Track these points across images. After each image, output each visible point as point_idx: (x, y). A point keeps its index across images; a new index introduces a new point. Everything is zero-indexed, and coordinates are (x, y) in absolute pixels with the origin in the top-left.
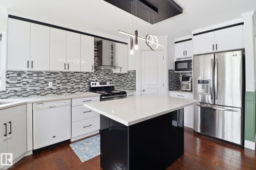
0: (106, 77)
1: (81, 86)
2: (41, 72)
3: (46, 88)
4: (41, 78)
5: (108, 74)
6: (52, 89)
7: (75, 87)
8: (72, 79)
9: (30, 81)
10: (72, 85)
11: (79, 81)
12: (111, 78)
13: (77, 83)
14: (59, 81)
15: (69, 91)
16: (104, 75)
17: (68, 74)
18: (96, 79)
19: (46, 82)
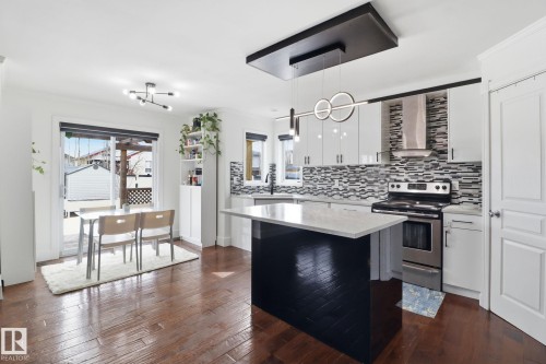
0: (432, 172)
1: (376, 189)
2: (328, 168)
3: (332, 188)
4: (329, 175)
5: (436, 165)
6: (338, 190)
7: (366, 189)
8: (363, 177)
9: (319, 178)
10: (362, 185)
11: (373, 179)
13: (371, 183)
14: (345, 180)
15: (358, 194)
16: (427, 169)
17: (357, 169)
18: (406, 176)
19: (333, 180)
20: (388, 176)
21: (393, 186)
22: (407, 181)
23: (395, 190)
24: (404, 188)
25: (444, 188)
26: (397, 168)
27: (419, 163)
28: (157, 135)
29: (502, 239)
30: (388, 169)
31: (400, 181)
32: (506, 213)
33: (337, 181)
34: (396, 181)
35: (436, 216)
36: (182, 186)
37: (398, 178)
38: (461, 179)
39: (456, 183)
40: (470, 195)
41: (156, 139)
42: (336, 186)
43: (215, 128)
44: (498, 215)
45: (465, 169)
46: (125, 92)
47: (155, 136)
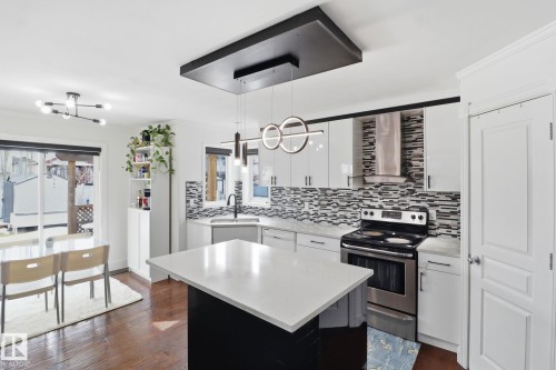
0: (408, 199)
1: (349, 215)
2: (298, 189)
3: (302, 211)
4: (298, 196)
5: (413, 191)
6: (308, 213)
7: (338, 215)
8: (334, 201)
9: (288, 199)
10: (334, 210)
11: (345, 204)
12: (422, 204)
13: (343, 208)
14: (316, 202)
15: (329, 219)
16: (403, 196)
17: (328, 192)
18: (380, 202)
19: (302, 202)
20: (361, 201)
21: (366, 213)
22: (381, 207)
23: (368, 217)
24: (378, 216)
25: (421, 218)
26: (371, 192)
27: (393, 187)
28: (99, 150)
29: (483, 291)
30: (361, 193)
31: (374, 208)
32: (487, 260)
33: (306, 204)
34: (370, 207)
35: (411, 255)
36: (130, 209)
37: (372, 204)
38: (439, 209)
39: (433, 212)
40: (448, 227)
41: (98, 155)
42: (306, 209)
43: (167, 142)
44: (478, 261)
45: (442, 197)
46: (39, 104)
47: (96, 151)
